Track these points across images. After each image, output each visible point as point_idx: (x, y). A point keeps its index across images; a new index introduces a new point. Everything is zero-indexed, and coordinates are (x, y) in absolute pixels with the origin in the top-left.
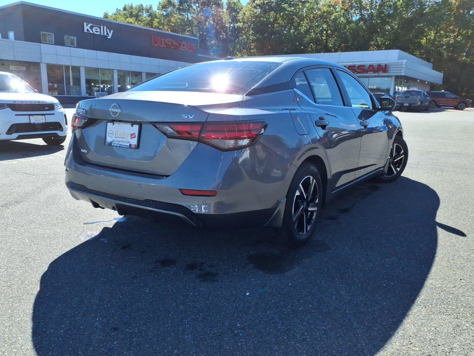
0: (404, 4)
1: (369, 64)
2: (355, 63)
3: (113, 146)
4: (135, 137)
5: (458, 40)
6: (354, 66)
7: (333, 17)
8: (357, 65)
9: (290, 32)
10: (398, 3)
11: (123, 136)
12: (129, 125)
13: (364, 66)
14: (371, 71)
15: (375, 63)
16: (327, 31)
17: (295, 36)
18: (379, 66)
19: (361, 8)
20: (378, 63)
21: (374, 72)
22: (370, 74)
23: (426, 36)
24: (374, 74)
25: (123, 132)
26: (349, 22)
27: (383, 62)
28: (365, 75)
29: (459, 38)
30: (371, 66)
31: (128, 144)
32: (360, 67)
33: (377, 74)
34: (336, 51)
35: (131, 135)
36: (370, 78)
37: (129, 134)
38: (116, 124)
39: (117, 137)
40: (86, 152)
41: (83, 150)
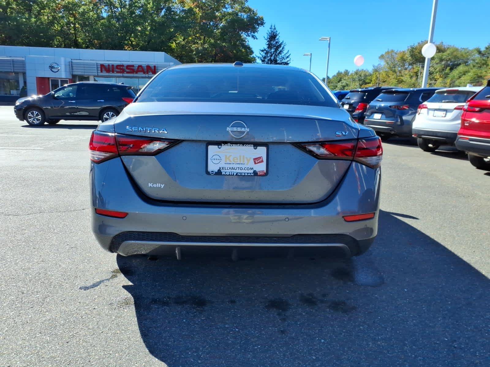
0: (154, 7)
1: (137, 64)
2: (123, 63)
3: (224, 175)
4: (262, 161)
5: (205, 48)
6: (123, 66)
7: (81, 10)
8: (126, 65)
9: (30, 21)
10: (149, 6)
11: (240, 161)
12: (251, 148)
13: (133, 66)
14: (140, 71)
15: (144, 64)
16: (75, 24)
17: (38, 26)
18: (148, 67)
19: (111, 5)
20: (147, 64)
21: (144, 73)
22: (141, 74)
23: (175, 41)
24: (144, 75)
25: (240, 157)
26: (100, 18)
27: (152, 64)
28: (135, 75)
29: (206, 46)
30: (140, 66)
31: (252, 171)
32: (129, 67)
33: (147, 75)
34: (87, 47)
35: (254, 159)
36: (139, 79)
37: (250, 158)
38: (224, 147)
39: (229, 162)
40: (163, 186)
41: (152, 185)
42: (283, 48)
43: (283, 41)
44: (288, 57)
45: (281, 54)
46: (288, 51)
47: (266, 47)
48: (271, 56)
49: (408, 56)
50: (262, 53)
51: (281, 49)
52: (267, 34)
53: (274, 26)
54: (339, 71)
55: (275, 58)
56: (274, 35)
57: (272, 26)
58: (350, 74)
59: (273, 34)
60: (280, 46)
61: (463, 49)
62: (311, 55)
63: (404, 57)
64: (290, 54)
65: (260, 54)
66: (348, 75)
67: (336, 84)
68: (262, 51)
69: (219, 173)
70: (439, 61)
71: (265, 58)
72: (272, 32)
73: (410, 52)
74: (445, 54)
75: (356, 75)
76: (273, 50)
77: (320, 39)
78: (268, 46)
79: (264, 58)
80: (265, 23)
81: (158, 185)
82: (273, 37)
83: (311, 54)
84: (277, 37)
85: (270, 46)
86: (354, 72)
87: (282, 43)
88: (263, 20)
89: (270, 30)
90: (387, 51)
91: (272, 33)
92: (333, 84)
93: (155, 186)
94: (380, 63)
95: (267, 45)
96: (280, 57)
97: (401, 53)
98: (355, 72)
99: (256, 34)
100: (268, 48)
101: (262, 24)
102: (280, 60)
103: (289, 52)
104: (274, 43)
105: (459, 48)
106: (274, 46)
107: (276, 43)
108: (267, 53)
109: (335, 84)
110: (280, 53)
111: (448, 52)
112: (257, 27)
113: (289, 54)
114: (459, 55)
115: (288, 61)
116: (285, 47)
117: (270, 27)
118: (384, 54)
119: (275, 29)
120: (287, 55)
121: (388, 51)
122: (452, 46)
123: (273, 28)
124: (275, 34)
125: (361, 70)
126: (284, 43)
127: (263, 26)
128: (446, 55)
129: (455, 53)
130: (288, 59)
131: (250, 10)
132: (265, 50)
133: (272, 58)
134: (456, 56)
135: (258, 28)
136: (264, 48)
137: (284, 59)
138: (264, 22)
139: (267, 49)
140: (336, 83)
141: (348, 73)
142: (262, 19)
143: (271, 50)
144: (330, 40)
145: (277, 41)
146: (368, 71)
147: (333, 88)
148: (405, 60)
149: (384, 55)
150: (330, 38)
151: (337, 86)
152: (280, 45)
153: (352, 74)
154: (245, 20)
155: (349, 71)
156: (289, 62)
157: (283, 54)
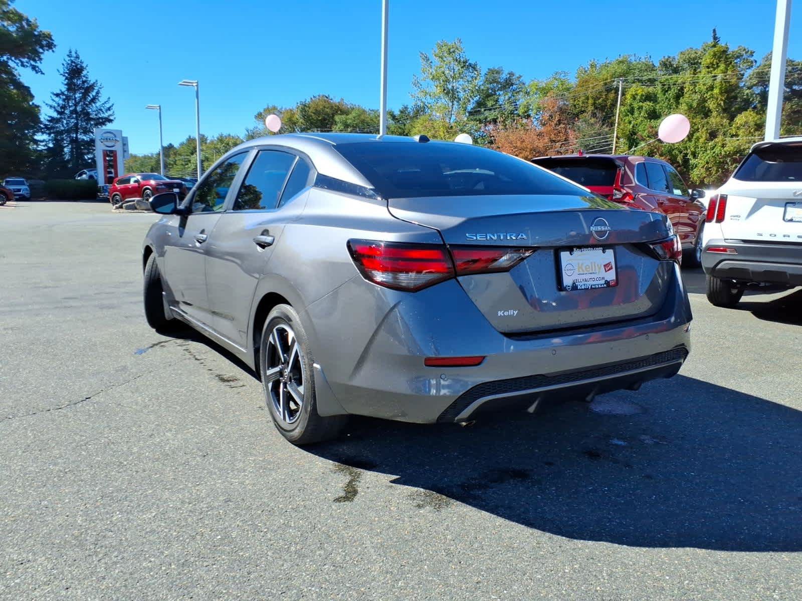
3: (579, 289)
4: (611, 268)
11: (592, 269)
12: (599, 251)
25: (592, 264)
31: (603, 282)
35: (605, 266)
37: (601, 265)
38: (577, 252)
39: (582, 273)
40: (516, 313)
41: (503, 313)
42: (98, 93)
43: (97, 81)
44: (109, 109)
45: (94, 103)
46: (109, 98)
47: (64, 89)
48: (76, 105)
49: (298, 116)
50: (57, 99)
51: (94, 93)
52: (63, 64)
53: (76, 53)
54: (190, 137)
55: (83, 109)
56: (78, 69)
57: (70, 52)
58: (208, 141)
59: (76, 66)
60: (91, 88)
61: (373, 110)
62: (160, 109)
63: (293, 119)
64: (113, 104)
65: (53, 100)
66: (206, 143)
67: (188, 157)
68: (57, 95)
69: (574, 287)
70: (343, 127)
71: (64, 107)
72: (72, 62)
73: (301, 111)
74: (350, 116)
75: (219, 143)
76: (78, 95)
77: (180, 83)
78: (66, 87)
79: (62, 108)
80: (55, 46)
81: (511, 312)
82: (75, 72)
83: (160, 107)
84: (84, 72)
85: (71, 87)
86: (216, 139)
87: (94, 83)
88: (52, 40)
89: (67, 59)
90: (266, 107)
91: (73, 64)
92: (183, 157)
93: (506, 313)
94: (256, 125)
95: (66, 85)
96: (95, 109)
97: (287, 111)
98: (218, 139)
99: (38, 64)
100: (68, 90)
101: (50, 46)
102: (94, 113)
103: (111, 100)
104: (78, 82)
105: (367, 109)
106: (80, 88)
107: (84, 82)
108: (68, 99)
109: (186, 157)
110: (93, 100)
111: (354, 114)
112: (41, 50)
113: (110, 105)
114: (368, 120)
115: (111, 115)
116: (102, 91)
117: (68, 53)
118: (262, 111)
119: (77, 57)
120: (108, 106)
121: (268, 108)
122: (357, 106)
123: (74, 54)
124: (79, 66)
125: (227, 135)
126: (99, 84)
127: (53, 51)
128: (351, 119)
129: (362, 117)
130: (110, 113)
131: (20, 18)
132: (63, 93)
133: (79, 109)
134: (364, 120)
135: (42, 53)
136: (61, 90)
137: (103, 113)
138: (55, 43)
139: (66, 93)
140: (187, 155)
141: (206, 140)
142: (49, 36)
143: (75, 94)
144: (197, 86)
145: (84, 79)
146: (239, 137)
147: (184, 163)
148: (295, 123)
149: (263, 114)
150: (197, 83)
151: (190, 161)
152: (90, 86)
153: (212, 142)
154: (14, 35)
155: (206, 136)
156: (111, 118)
157: (98, 104)
